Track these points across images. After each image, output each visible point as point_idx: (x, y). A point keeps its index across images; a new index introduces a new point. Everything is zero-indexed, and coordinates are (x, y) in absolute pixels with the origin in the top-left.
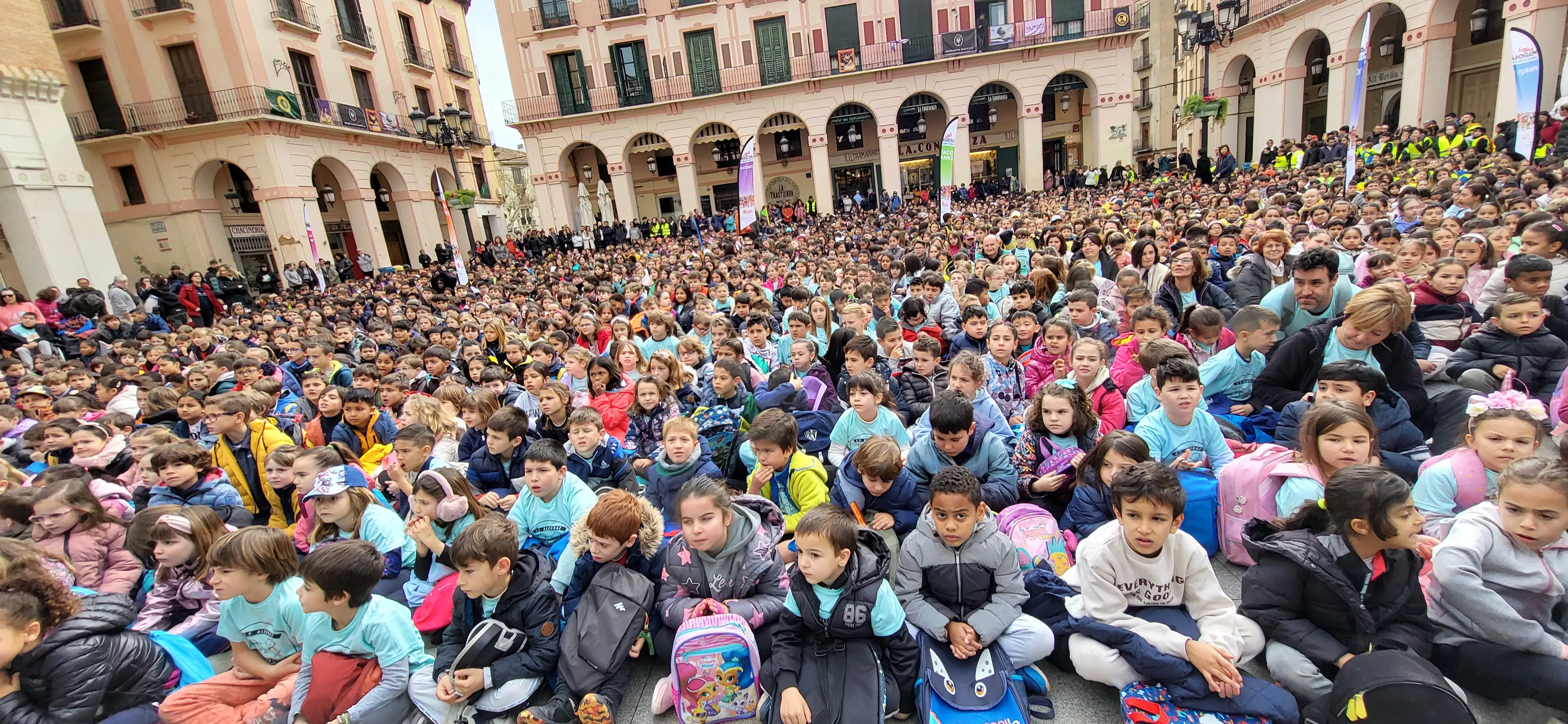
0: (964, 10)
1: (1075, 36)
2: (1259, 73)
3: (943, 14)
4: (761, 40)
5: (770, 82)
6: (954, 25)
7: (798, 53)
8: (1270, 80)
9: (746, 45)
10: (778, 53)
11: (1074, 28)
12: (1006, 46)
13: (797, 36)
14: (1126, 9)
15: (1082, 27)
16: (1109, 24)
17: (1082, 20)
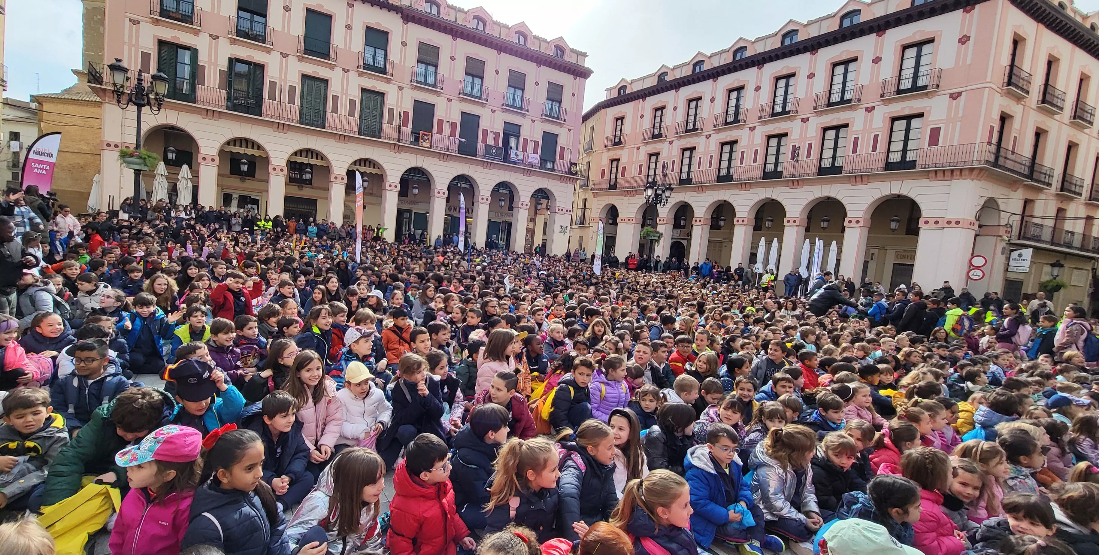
0: (497, 134)
1: (548, 169)
2: (621, 215)
3: (485, 131)
4: (364, 103)
5: (364, 135)
6: (490, 141)
7: (391, 122)
8: (627, 221)
9: (352, 102)
10: (375, 116)
11: (549, 165)
12: (515, 163)
13: (391, 111)
14: (576, 164)
15: (553, 166)
16: (566, 169)
17: (554, 163)
